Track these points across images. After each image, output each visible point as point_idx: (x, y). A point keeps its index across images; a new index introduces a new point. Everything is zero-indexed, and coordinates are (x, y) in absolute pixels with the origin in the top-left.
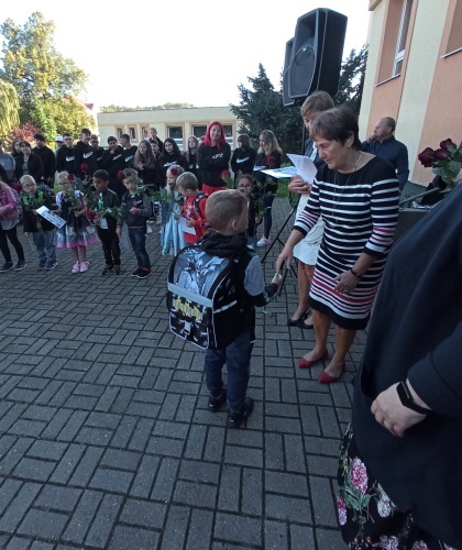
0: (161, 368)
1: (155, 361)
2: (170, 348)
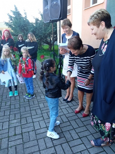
0: (29, 132)
1: (24, 130)
2: (27, 123)
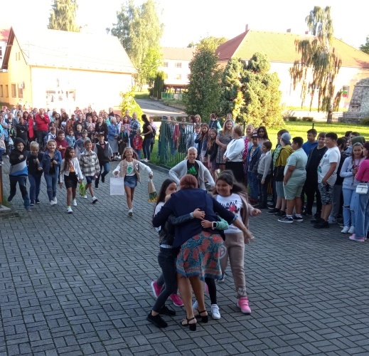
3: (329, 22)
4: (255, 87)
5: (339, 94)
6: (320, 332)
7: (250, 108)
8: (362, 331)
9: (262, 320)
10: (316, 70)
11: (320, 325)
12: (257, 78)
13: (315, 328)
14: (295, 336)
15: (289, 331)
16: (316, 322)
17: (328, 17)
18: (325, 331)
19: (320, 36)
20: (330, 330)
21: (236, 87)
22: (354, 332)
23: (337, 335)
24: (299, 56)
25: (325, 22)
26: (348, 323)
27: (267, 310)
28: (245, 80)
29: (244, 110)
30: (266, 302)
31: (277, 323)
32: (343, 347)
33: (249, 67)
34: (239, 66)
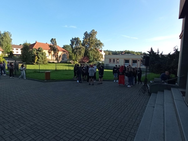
3: (56, 42)
4: (40, 55)
5: (59, 57)
6: (70, 111)
7: (39, 60)
8: (78, 108)
9: (55, 112)
10: (54, 52)
11: (69, 109)
12: (40, 53)
13: (68, 110)
14: (64, 114)
15: (62, 113)
16: (68, 109)
17: (55, 41)
18: (71, 110)
19: (54, 45)
20: (72, 110)
21: (35, 55)
22: (77, 109)
23: (74, 111)
24: (50, 49)
25: (55, 42)
26: (75, 107)
27: (56, 109)
28: (37, 53)
29: (38, 60)
30: (55, 107)
31: (59, 112)
32: (76, 113)
33: (38, 50)
34: (35, 50)
